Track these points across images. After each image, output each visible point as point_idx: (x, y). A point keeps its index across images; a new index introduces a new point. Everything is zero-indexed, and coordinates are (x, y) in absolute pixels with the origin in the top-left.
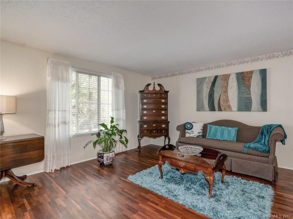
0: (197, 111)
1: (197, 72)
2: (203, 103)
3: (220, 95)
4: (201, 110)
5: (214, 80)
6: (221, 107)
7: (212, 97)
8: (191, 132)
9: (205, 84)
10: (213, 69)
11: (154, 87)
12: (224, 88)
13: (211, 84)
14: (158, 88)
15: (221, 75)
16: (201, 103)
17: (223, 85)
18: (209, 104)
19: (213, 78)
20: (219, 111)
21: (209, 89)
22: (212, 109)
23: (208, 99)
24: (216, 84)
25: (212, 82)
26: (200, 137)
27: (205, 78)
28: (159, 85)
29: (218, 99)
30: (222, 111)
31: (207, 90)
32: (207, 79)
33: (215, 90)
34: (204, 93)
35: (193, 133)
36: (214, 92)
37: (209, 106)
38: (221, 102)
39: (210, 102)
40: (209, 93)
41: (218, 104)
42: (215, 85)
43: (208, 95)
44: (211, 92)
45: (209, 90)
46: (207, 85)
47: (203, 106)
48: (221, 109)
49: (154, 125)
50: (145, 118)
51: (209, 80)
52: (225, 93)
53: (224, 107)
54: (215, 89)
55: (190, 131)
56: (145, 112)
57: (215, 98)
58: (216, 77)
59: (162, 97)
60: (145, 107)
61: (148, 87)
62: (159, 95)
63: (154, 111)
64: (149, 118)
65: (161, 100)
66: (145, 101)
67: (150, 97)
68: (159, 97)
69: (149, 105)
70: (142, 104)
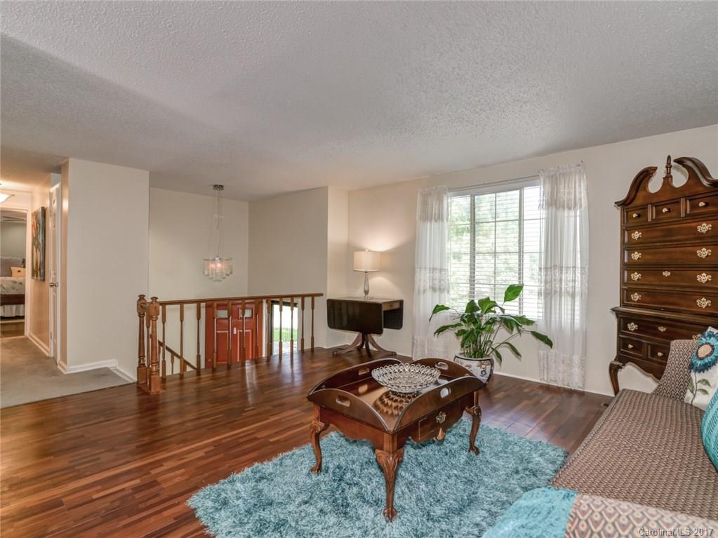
8: (700, 386)
11: (666, 178)
28: (684, 163)
49: (662, 329)
50: (636, 298)
55: (700, 376)
56: (636, 276)
59: (700, 214)
60: (636, 256)
61: (647, 182)
62: (685, 207)
63: (667, 274)
64: (648, 299)
65: (693, 224)
66: (637, 235)
67: (649, 220)
68: (683, 215)
69: (650, 248)
70: (627, 247)
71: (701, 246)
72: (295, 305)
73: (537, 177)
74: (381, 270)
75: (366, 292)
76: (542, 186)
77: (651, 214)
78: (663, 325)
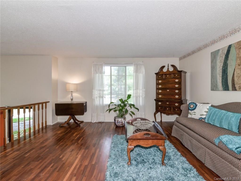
0: (211, 90)
1: (212, 45)
2: (216, 81)
3: (235, 69)
4: (214, 89)
5: (227, 51)
6: (236, 86)
7: (226, 73)
8: (193, 113)
9: (218, 58)
10: (228, 37)
11: (168, 69)
12: (238, 59)
13: (224, 56)
14: (171, 69)
15: (235, 43)
16: (215, 81)
17: (238, 55)
18: (222, 82)
19: (227, 48)
20: (233, 90)
21: (222, 63)
22: (226, 88)
23: (221, 76)
24: (230, 56)
25: (225, 54)
26: (202, 120)
27: (219, 50)
28: (173, 66)
29: (232, 74)
30: (236, 90)
31: (221, 65)
32: (221, 51)
33: (228, 64)
34: (218, 68)
35: (195, 114)
36: (228, 66)
37: (222, 85)
38: (236, 79)
39: (223, 79)
40: (222, 69)
41: (232, 82)
42: (228, 57)
43: (221, 71)
44: (224, 67)
45: (222, 65)
46: (221, 59)
47: (216, 85)
48: (235, 88)
49: (168, 103)
50: (160, 96)
51: (222, 52)
52: (239, 66)
53: (239, 86)
54: (229, 62)
55: (193, 111)
56: (160, 91)
57: (228, 74)
58: (230, 47)
59: (176, 77)
60: (160, 86)
61: (163, 69)
62: (172, 76)
63: (168, 90)
64: (163, 96)
65: (174, 80)
66: (160, 81)
67: (164, 78)
68: (172, 77)
69: (164, 84)
70: (158, 84)
71: (176, 84)
72: (31, 108)
73: (132, 64)
74: (77, 91)
75: (72, 100)
76: (134, 66)
77: (164, 77)
78: (168, 102)
